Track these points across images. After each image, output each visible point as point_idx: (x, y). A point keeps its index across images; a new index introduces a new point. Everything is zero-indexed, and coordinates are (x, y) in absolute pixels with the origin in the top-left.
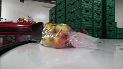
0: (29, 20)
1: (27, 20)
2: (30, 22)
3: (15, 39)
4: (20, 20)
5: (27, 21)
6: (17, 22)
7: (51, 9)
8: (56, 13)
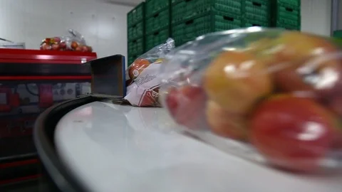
0: (73, 42)
1: (69, 41)
2: (77, 49)
3: (39, 95)
4: (48, 41)
5: (69, 44)
6: (42, 48)
7: (131, 12)
8: (144, 21)
